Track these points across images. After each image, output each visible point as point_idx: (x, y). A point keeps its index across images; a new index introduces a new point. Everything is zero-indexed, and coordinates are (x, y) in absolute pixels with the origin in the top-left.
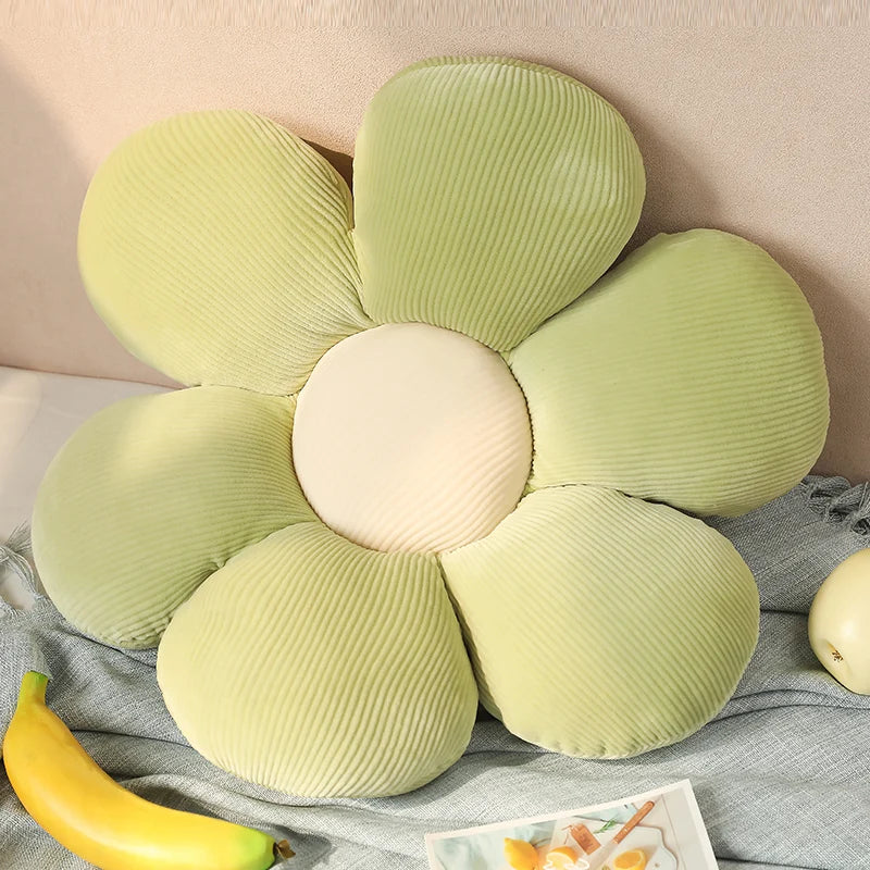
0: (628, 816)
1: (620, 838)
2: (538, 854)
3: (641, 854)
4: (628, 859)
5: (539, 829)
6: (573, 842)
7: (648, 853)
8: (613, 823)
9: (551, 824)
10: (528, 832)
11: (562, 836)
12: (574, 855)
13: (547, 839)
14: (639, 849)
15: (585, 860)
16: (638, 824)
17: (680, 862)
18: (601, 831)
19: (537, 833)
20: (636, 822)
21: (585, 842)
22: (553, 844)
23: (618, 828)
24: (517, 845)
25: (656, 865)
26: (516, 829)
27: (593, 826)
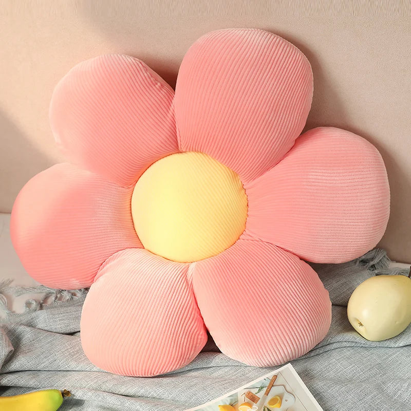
0: (267, 383)
1: (267, 393)
2: (235, 408)
3: (278, 398)
4: (273, 401)
5: (232, 398)
6: (247, 400)
7: (281, 397)
8: (262, 388)
9: (236, 394)
10: (227, 401)
11: (242, 398)
12: (250, 405)
13: (237, 401)
14: (277, 396)
15: (255, 406)
17: (296, 396)
18: (258, 392)
19: (231, 400)
20: (272, 385)
21: (253, 399)
22: (239, 403)
23: (265, 389)
24: (224, 407)
25: (286, 401)
26: (222, 400)
27: (254, 391)
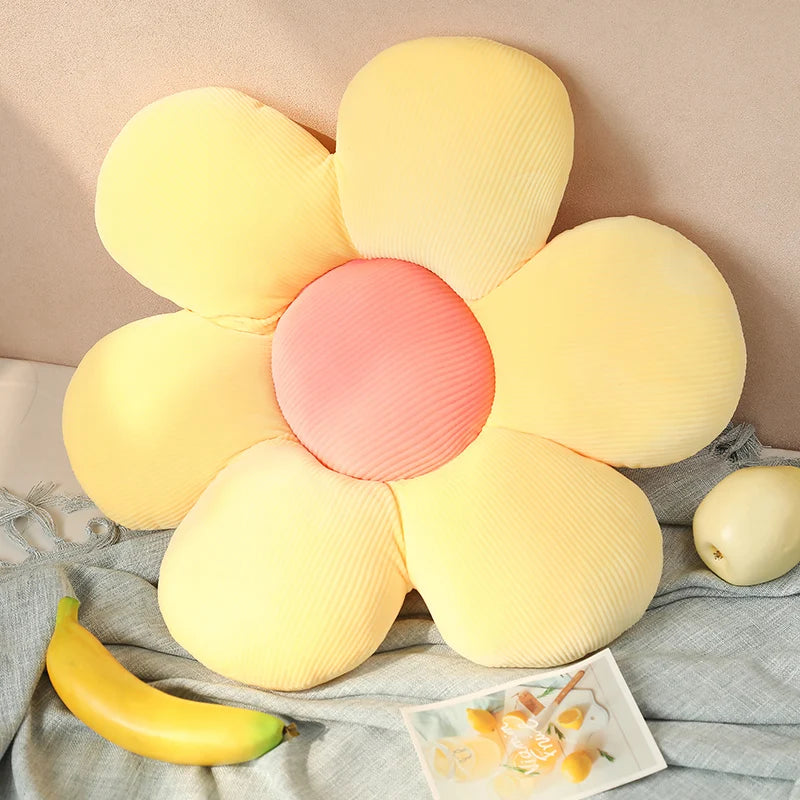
0: (564, 683)
1: (559, 700)
2: (496, 718)
3: (578, 711)
4: (568, 716)
5: (492, 698)
6: (522, 707)
7: (584, 710)
8: (552, 689)
9: (502, 693)
10: (484, 701)
11: (512, 702)
12: (525, 718)
13: (501, 706)
14: (576, 707)
15: (534, 720)
16: (573, 688)
17: (611, 716)
18: (543, 695)
19: (492, 702)
20: (571, 687)
21: (531, 705)
22: (506, 710)
23: (556, 693)
24: (477, 713)
25: (592, 719)
26: (474, 700)
27: (536, 693)
